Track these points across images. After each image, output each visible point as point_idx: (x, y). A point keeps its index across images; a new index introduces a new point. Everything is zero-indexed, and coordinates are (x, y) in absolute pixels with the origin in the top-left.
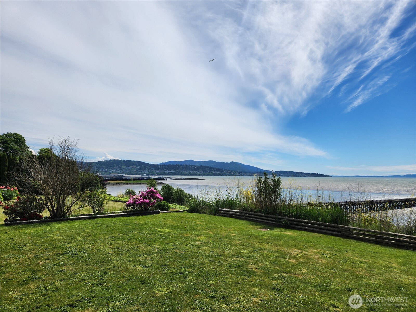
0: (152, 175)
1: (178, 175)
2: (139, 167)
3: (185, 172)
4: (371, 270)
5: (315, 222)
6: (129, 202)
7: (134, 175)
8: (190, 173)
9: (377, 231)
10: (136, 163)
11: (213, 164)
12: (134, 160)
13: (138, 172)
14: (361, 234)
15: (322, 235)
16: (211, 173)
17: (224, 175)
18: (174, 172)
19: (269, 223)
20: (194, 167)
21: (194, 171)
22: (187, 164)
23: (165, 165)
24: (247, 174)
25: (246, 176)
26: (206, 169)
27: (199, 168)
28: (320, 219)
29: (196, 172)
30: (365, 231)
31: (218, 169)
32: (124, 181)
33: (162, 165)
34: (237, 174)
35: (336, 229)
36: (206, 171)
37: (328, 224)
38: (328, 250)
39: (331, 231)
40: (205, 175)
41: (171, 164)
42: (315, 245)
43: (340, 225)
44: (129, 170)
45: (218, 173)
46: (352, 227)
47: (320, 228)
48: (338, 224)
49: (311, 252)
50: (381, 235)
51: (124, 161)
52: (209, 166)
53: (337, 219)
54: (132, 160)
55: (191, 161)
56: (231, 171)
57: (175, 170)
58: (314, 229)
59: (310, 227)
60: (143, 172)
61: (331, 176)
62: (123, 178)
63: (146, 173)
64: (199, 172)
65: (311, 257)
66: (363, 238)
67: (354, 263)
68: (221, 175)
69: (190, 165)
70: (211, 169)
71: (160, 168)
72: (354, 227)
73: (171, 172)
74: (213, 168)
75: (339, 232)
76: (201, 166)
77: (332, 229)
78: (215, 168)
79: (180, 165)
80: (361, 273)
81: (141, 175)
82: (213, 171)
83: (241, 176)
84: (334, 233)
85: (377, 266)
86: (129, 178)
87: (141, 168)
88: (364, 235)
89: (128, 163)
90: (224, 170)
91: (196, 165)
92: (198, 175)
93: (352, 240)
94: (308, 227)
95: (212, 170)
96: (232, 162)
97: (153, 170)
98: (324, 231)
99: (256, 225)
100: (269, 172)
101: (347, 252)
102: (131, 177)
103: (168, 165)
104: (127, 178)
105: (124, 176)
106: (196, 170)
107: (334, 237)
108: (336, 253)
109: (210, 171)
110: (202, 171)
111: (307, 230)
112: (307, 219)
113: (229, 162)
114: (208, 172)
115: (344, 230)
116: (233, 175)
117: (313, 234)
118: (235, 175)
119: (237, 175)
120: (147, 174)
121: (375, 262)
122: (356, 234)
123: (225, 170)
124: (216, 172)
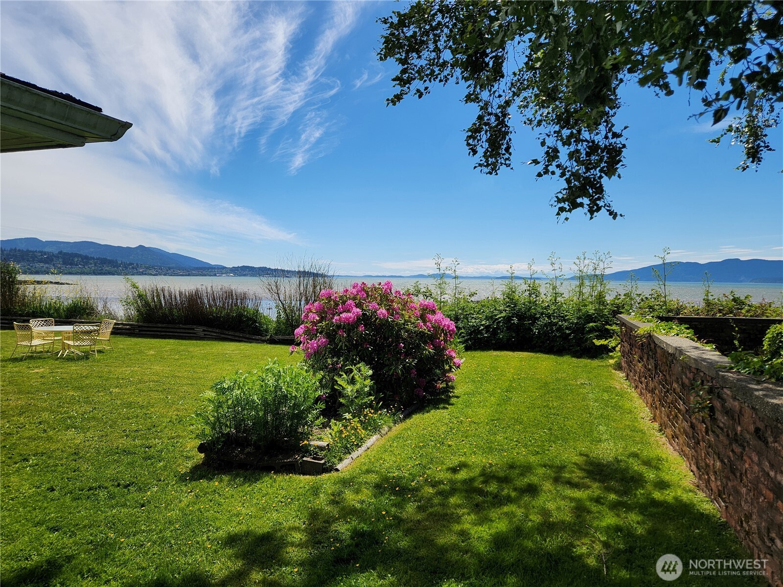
8: (29, 269)
11: (92, 250)
16: (87, 269)
17: (119, 274)
20: (40, 254)
21: (42, 265)
22: (22, 247)
24: (174, 271)
25: (171, 275)
26: (73, 260)
27: (55, 257)
29: (47, 266)
31: (104, 261)
34: (150, 272)
36: (72, 264)
40: (70, 273)
45: (106, 268)
52: (83, 253)
55: (33, 240)
56: (137, 265)
64: (54, 265)
68: (112, 274)
69: (28, 251)
70: (86, 260)
74: (93, 258)
76: (60, 253)
78: (97, 259)
82: (91, 264)
83: (161, 275)
91: (48, 249)
92: (53, 273)
95: (91, 262)
96: (141, 246)
100: (221, 269)
106: (46, 263)
109: (86, 264)
110: (64, 264)
113: (134, 246)
114: (80, 267)
118: (145, 274)
119: (151, 275)
123: (122, 262)
124: (100, 267)
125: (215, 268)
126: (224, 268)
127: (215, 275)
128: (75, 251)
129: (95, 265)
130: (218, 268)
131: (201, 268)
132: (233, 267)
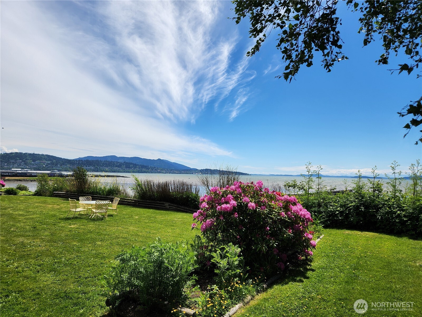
0: (66, 171)
1: (97, 171)
2: (49, 162)
3: (106, 168)
7: (43, 170)
8: (111, 170)
10: (46, 157)
11: (138, 161)
12: (43, 154)
13: (48, 167)
16: (135, 170)
17: (149, 173)
18: (92, 168)
20: (116, 163)
21: (117, 168)
22: (109, 160)
23: (82, 161)
24: (173, 171)
25: (172, 173)
26: (130, 166)
27: (123, 164)
29: (119, 168)
31: (143, 166)
32: (28, 178)
33: (78, 160)
34: (163, 172)
36: (129, 168)
41: (90, 159)
44: (36, 164)
45: (144, 170)
51: (30, 154)
52: (134, 162)
54: (41, 154)
55: (115, 156)
56: (157, 168)
57: (94, 166)
60: (54, 168)
61: (250, 175)
62: (27, 174)
63: (59, 168)
64: (122, 168)
68: (147, 173)
69: (112, 162)
70: (135, 166)
71: (76, 164)
73: (89, 168)
74: (138, 165)
76: (125, 162)
78: (140, 165)
79: (100, 161)
81: (50, 171)
82: (137, 168)
83: (167, 173)
86: (35, 174)
87: (52, 164)
89: (34, 157)
90: (149, 167)
91: (120, 161)
92: (121, 172)
95: (137, 167)
96: (159, 159)
97: (67, 165)
102: (37, 173)
103: (86, 161)
104: (33, 174)
105: (29, 171)
106: (119, 167)
109: (135, 167)
110: (126, 168)
113: (156, 159)
114: (132, 169)
116: (159, 172)
118: (161, 173)
119: (163, 173)
120: (59, 170)
123: (151, 167)
124: (141, 169)
125: (192, 170)
126: (197, 170)
127: (193, 174)
128: (131, 162)
129: (139, 168)
130: (194, 170)
131: (186, 170)
132: (201, 170)
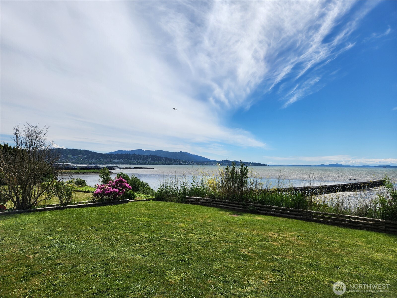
0: (100, 164)
1: (127, 164)
2: (86, 157)
3: (134, 161)
4: (345, 249)
5: (279, 207)
6: (97, 192)
7: (81, 164)
8: (139, 162)
9: (335, 214)
10: (83, 152)
11: (162, 154)
12: (81, 149)
13: (85, 161)
14: (320, 217)
15: (287, 219)
16: (160, 163)
17: (172, 165)
18: (123, 161)
19: (236, 209)
20: (143, 156)
21: (144, 161)
22: (137, 153)
23: (113, 154)
24: (194, 163)
25: (193, 165)
26: (155, 158)
27: (149, 157)
28: (284, 204)
29: (145, 161)
30: (324, 214)
31: (166, 159)
32: (70, 171)
33: (110, 154)
34: (185, 163)
35: (299, 213)
36: (155, 160)
37: (291, 208)
38: (301, 233)
39: (294, 215)
40: (154, 164)
41: (120, 153)
42: (287, 229)
43: (302, 210)
44: (75, 159)
45: (167, 162)
46: (313, 211)
47: (283, 213)
48: (300, 209)
49: (288, 235)
50: (338, 217)
51: (70, 150)
52: (159, 155)
53: (299, 204)
54: (79, 149)
55: (141, 151)
57: (124, 159)
58: (278, 214)
59: (274, 211)
60: (90, 162)
61: (268, 166)
62: (68, 167)
63: (94, 162)
64: (148, 161)
65: (290, 239)
66: (322, 220)
67: (328, 243)
68: (170, 165)
69: (139, 155)
70: (159, 158)
71: (109, 157)
72: (315, 211)
73: (120, 161)
74: (162, 158)
75: (300, 215)
76: (150, 155)
77: (295, 213)
78: (164, 158)
79: (129, 154)
80: (338, 252)
81: (88, 164)
82: (162, 160)
83: (189, 165)
84: (297, 217)
85: (348, 245)
86: (75, 167)
87: (88, 158)
88: (324, 218)
89: (74, 152)
90: (172, 159)
91: (146, 154)
92: (147, 164)
93: (314, 223)
94: (272, 212)
96: (181, 152)
97: (101, 159)
98: (287, 215)
99: (226, 211)
100: (215, 162)
101: (316, 233)
102: (77, 166)
103: (117, 154)
104: (74, 168)
105: (70, 165)
106: (145, 160)
107: (298, 221)
108: (308, 235)
109: (159, 160)
110: (151, 160)
111: (271, 214)
112: (271, 205)
113: (178, 152)
114: (157, 162)
115: (306, 214)
116: (181, 164)
117: (279, 218)
118: (183, 164)
119: (185, 165)
120: (95, 163)
121: (344, 242)
122: (316, 217)
123: (173, 159)
124: (165, 161)
125: (212, 162)
127: (212, 165)
128: (156, 154)
129: (163, 161)
130: (213, 162)
131: (204, 162)
132: (220, 161)
